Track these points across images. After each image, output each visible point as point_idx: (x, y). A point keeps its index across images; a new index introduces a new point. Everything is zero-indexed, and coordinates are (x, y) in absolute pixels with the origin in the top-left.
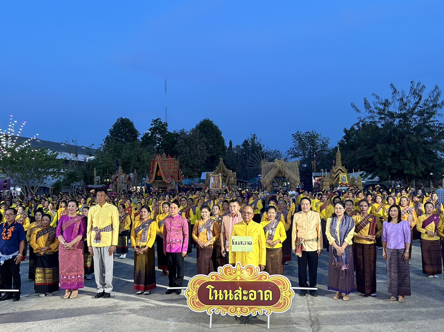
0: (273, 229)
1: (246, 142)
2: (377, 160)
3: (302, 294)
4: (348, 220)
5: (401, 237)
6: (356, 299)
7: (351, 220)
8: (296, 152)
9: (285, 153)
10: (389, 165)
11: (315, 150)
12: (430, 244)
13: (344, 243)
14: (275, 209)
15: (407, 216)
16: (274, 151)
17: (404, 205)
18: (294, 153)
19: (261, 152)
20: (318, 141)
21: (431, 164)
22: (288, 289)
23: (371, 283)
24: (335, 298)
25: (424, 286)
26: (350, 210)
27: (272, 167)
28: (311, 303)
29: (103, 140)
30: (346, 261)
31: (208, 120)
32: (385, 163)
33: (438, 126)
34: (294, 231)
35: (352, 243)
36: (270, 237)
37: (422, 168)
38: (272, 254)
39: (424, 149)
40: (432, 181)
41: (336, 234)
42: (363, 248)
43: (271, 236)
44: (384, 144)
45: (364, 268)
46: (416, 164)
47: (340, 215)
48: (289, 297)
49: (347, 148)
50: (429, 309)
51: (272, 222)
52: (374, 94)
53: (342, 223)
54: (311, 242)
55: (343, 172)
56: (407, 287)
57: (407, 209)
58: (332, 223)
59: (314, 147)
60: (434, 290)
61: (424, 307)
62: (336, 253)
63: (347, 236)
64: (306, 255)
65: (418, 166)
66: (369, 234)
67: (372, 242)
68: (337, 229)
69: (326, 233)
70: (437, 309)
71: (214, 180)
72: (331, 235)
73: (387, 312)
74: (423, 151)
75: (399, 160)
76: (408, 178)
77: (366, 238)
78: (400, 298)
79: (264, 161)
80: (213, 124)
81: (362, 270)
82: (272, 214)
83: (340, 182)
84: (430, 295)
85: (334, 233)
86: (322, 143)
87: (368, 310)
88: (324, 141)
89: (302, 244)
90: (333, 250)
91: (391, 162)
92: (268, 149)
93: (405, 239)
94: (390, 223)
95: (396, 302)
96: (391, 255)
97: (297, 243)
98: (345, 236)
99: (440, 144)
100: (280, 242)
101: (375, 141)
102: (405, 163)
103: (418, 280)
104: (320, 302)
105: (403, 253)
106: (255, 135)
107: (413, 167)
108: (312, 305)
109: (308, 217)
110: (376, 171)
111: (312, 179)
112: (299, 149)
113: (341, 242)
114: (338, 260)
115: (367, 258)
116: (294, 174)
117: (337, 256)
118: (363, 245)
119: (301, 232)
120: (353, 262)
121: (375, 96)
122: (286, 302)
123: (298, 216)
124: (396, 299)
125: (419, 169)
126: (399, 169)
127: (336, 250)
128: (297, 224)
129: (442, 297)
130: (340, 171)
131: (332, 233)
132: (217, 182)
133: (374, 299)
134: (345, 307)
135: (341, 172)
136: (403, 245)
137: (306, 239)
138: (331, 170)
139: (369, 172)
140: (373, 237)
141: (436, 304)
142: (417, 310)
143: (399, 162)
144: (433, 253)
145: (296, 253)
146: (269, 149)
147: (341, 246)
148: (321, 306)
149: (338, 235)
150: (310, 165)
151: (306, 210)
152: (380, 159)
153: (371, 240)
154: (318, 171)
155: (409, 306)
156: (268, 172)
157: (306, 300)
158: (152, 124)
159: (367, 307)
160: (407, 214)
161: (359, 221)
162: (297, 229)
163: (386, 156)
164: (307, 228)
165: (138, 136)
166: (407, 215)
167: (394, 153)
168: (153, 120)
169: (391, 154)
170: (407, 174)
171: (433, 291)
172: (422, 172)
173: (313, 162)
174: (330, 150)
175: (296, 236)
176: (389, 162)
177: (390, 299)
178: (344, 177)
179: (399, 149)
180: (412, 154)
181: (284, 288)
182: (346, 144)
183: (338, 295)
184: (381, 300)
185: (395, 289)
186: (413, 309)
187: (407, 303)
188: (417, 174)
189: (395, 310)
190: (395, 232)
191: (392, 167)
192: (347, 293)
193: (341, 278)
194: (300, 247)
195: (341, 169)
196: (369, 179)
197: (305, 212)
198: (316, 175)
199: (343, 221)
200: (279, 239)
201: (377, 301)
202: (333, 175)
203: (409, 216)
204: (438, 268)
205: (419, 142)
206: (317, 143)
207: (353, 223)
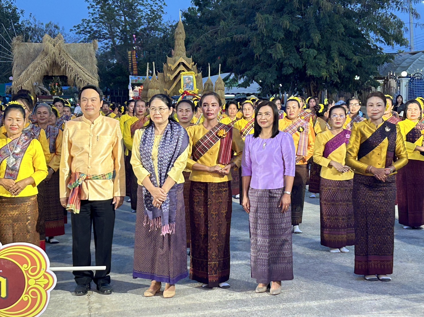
0: (17, 154)
2: (256, 48)
3: (79, 292)
4: (176, 133)
5: (278, 166)
6: (188, 294)
7: (183, 132)
8: (95, 29)
9: (71, 30)
10: (279, 57)
11: (134, 26)
12: (336, 188)
13: (167, 180)
14: (23, 111)
15: (298, 138)
16: (47, 26)
17: (292, 117)
18: (90, 32)
19: (15, 27)
20: (142, 8)
21: (356, 59)
22: (42, 272)
23: (219, 261)
24: (148, 295)
25: (322, 266)
26: (187, 120)
27: (37, 53)
28: (96, 305)
30: (170, 217)
32: (271, 54)
34: (64, 158)
35: (183, 181)
36: (10, 172)
37: (341, 65)
38: (15, 209)
39: (345, 27)
40: (358, 93)
41: (151, 161)
42: (206, 192)
43: (12, 170)
44: (271, 14)
45: (207, 231)
46: (329, 57)
47: (160, 124)
48: (44, 288)
49: (200, 24)
50: (324, 303)
51: (15, 142)
53: (165, 139)
54: (100, 182)
55: (188, 69)
56: (287, 263)
57: (299, 125)
58: (144, 140)
59: (133, 20)
60: (338, 272)
61: (315, 300)
62: (151, 201)
63: (173, 166)
64: (89, 209)
65: (333, 62)
66: (218, 162)
67: (225, 179)
68: (155, 151)
69: (132, 162)
70: (339, 301)
72: (142, 164)
73: (246, 311)
74: (343, 30)
75: (298, 49)
76: (314, 87)
77: (212, 170)
78: (274, 286)
79: (18, 39)
81: (203, 236)
82: (16, 122)
83: (181, 91)
84: (329, 280)
85: (148, 160)
86: (149, 13)
87: (210, 311)
88: (155, 9)
89: (80, 186)
90: (146, 196)
91: (282, 51)
92: (32, 21)
93: (285, 169)
94: (258, 138)
95: (266, 295)
96: (258, 202)
97: (70, 184)
98: (170, 165)
99: (374, 19)
100: (34, 184)
101: (253, 8)
102: (309, 55)
103: (311, 258)
104: (117, 303)
105: (281, 197)
107: (323, 63)
108: (98, 309)
109: (94, 128)
110: (254, 69)
111: (128, 90)
112: (101, 22)
113: (160, 178)
114: (154, 217)
115: (213, 212)
116: (85, 70)
117: (152, 208)
118: (206, 184)
119: (79, 161)
120: (184, 219)
122: (37, 299)
123: (73, 126)
124: (265, 288)
125: (334, 67)
126: (298, 66)
127: (151, 197)
128: (70, 144)
129: (351, 282)
130: (182, 68)
131: (144, 160)
133: (225, 291)
134: (166, 309)
135: (184, 69)
136: (280, 181)
137: (91, 174)
138: (165, 66)
139: (240, 73)
140: (226, 168)
141: (338, 294)
142: (302, 305)
143: (299, 52)
144: (341, 205)
145: (68, 206)
146: (35, 20)
147: (160, 187)
148: (116, 310)
149: (155, 163)
150: (124, 59)
151: (92, 112)
152: (263, 45)
153: (222, 175)
154: (142, 73)
155: (288, 300)
156: (28, 65)
157: (87, 302)
159: (209, 306)
160: (299, 133)
161: (200, 136)
162: (72, 154)
163: (274, 40)
164: (92, 153)
166: (297, 135)
167: (288, 34)
169: (283, 36)
170: (312, 77)
171: (336, 273)
172: (339, 74)
173: (130, 52)
174: (167, 29)
175: (68, 169)
176: (279, 51)
177: (255, 290)
178: (189, 78)
179: (298, 26)
180: (322, 37)
181: (33, 270)
182: (200, 17)
183: (155, 287)
184: (238, 293)
185: (263, 269)
186: (295, 304)
187: (285, 295)
188: (330, 77)
189: (262, 308)
190: (266, 156)
191: (285, 62)
192: (172, 283)
193: (160, 252)
194: (77, 192)
195: (185, 63)
196: (240, 86)
197: (90, 117)
198: (136, 81)
199: (166, 136)
200: (31, 177)
201: (230, 295)
202: (168, 75)
203: (301, 139)
204: (349, 235)
205: (336, 11)
206: (139, 11)
207: (186, 138)
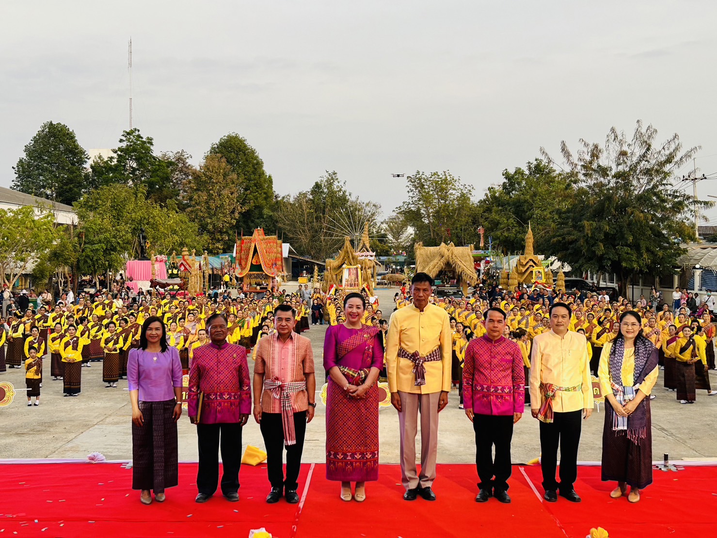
1: (317, 186)
2: (582, 246)
8: (414, 209)
9: (394, 211)
10: (601, 253)
20: (454, 192)
21: (660, 254)
27: (434, 255)
29: (13, 168)
31: (236, 138)
32: (595, 251)
33: (672, 193)
37: (648, 259)
39: (651, 229)
44: (593, 220)
46: (639, 252)
52: (583, 141)
55: (536, 265)
59: (446, 201)
65: (642, 256)
71: (349, 274)
74: (650, 232)
75: (614, 246)
76: (624, 273)
80: (245, 146)
83: (533, 281)
86: (460, 195)
88: (465, 192)
91: (603, 248)
92: (357, 201)
99: (673, 222)
101: (577, 213)
102: (623, 252)
106: (335, 173)
107: (634, 258)
110: (580, 262)
112: (419, 204)
116: (468, 267)
121: (583, 143)
125: (643, 260)
126: (615, 259)
130: (531, 263)
132: (353, 277)
143: (615, 249)
152: (587, 243)
156: (428, 263)
158: (121, 141)
163: (597, 240)
165: (86, 162)
167: (608, 235)
168: (126, 132)
169: (603, 237)
170: (626, 268)
172: (648, 266)
176: (601, 249)
178: (539, 272)
179: (615, 229)
180: (634, 237)
191: (605, 256)
202: (521, 268)
206: (451, 194)
